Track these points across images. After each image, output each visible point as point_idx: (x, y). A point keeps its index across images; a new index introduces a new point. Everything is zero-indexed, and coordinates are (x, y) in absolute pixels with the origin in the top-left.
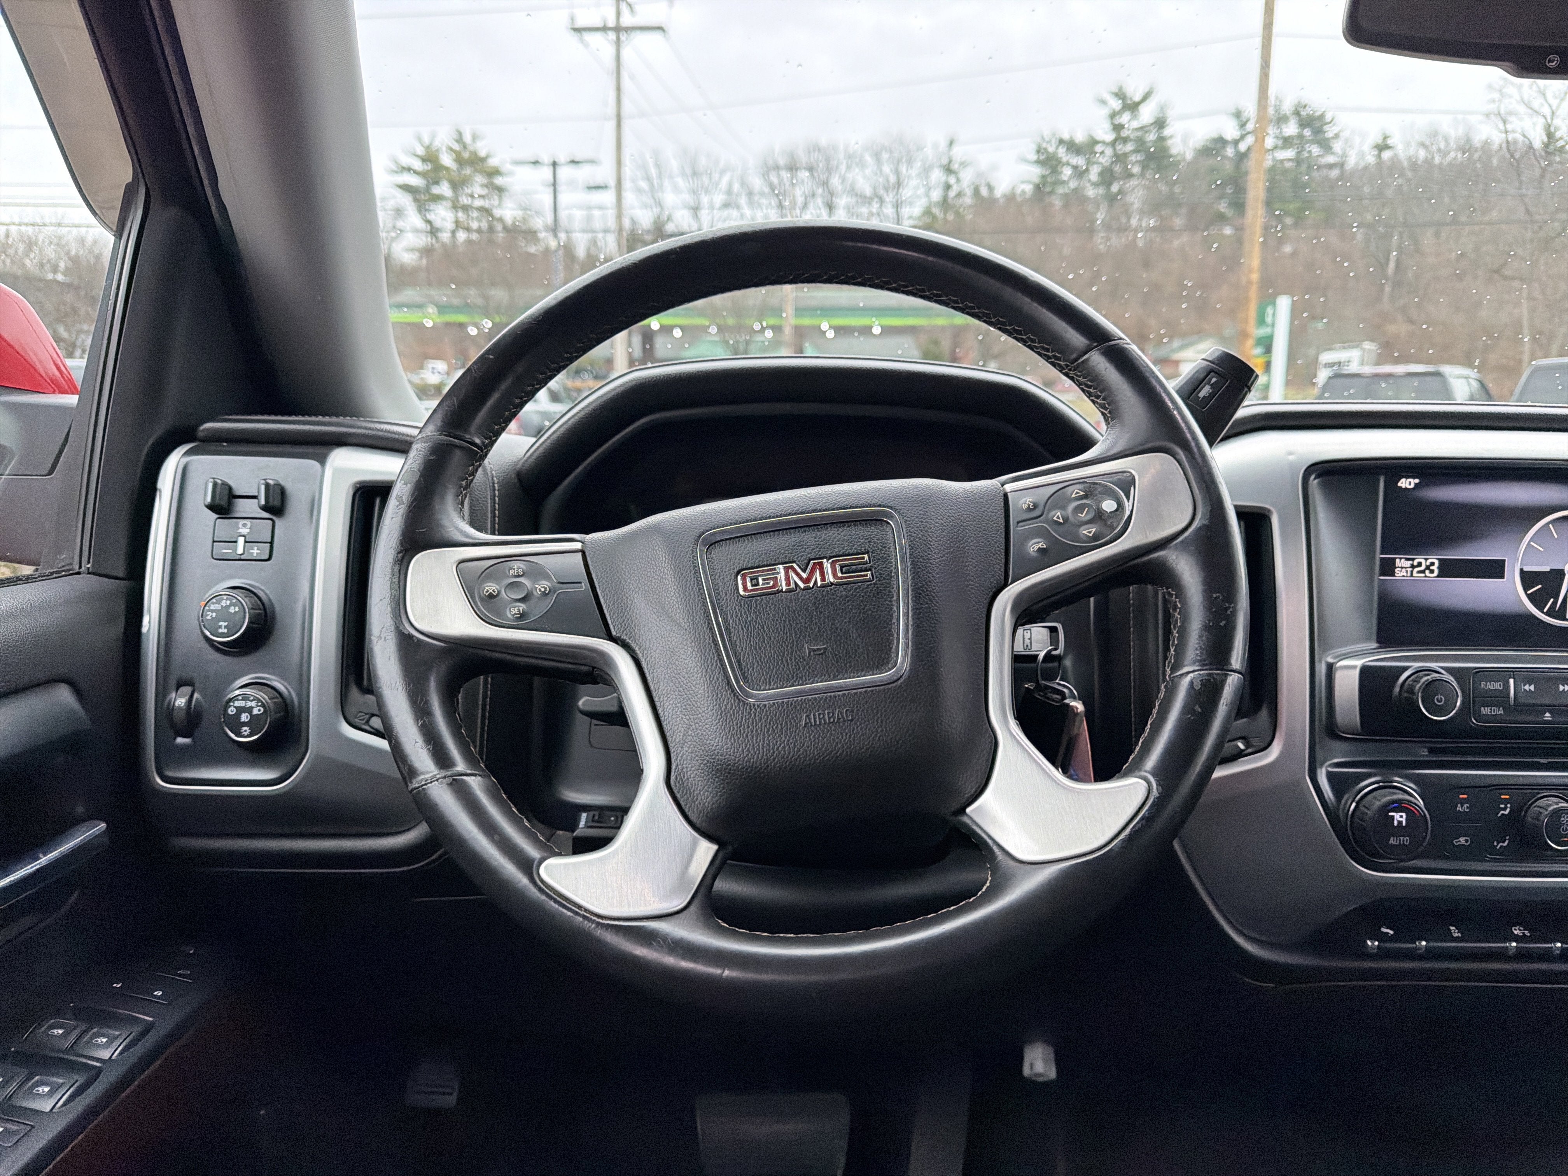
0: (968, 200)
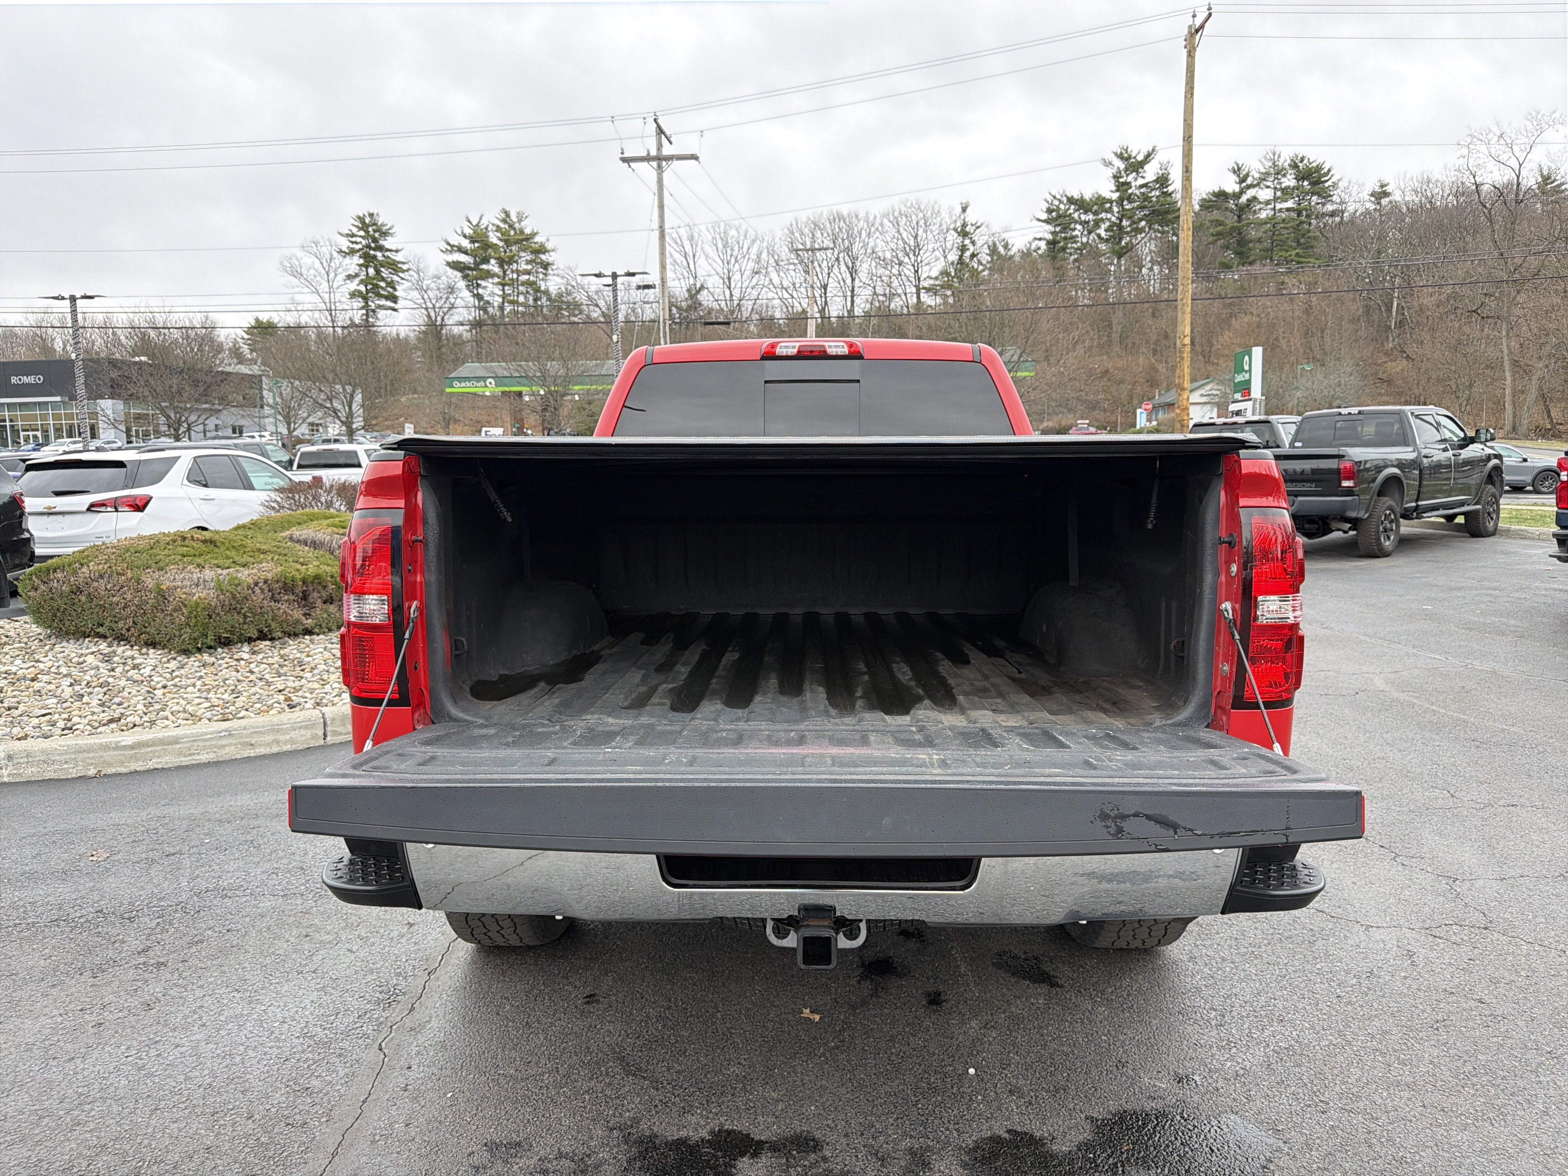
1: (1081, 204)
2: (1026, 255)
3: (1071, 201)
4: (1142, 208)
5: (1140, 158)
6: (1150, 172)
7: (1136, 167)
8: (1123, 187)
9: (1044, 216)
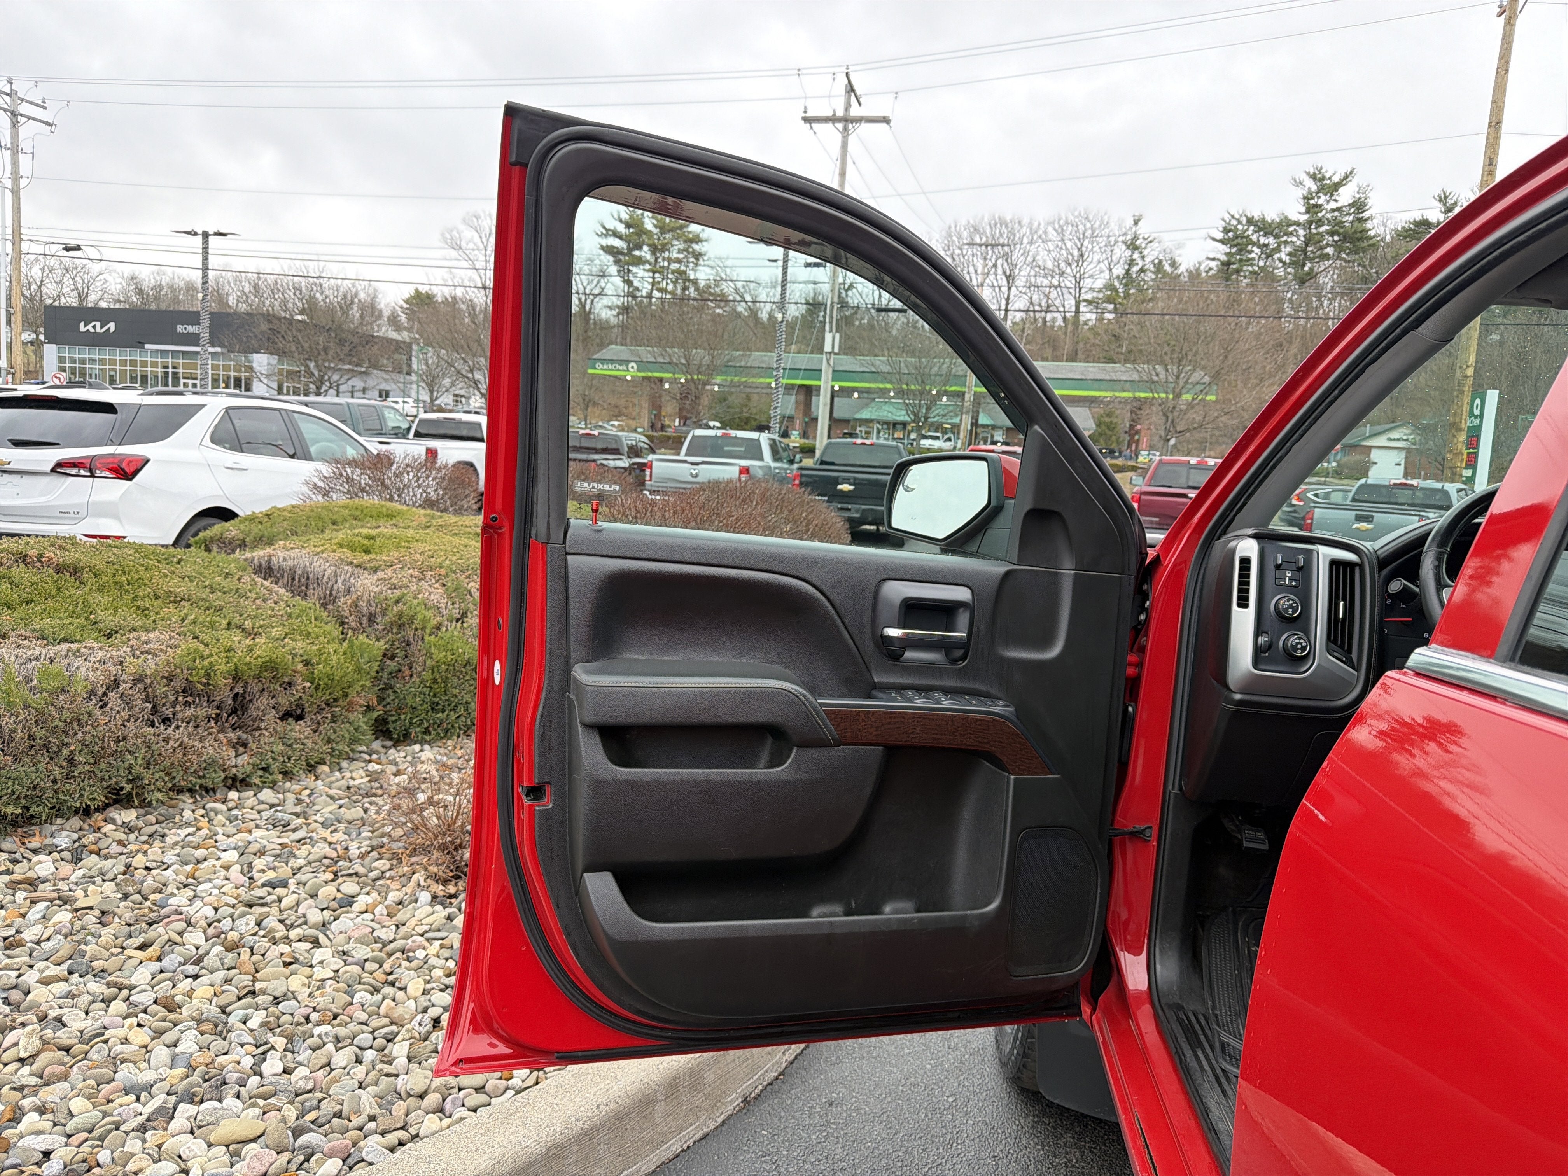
0: (1149, 276)
1: (1264, 227)
2: (1194, 275)
3: (1250, 221)
4: (1332, 233)
5: (1336, 179)
6: (1345, 196)
7: (1333, 189)
8: (1312, 209)
9: (1220, 236)
